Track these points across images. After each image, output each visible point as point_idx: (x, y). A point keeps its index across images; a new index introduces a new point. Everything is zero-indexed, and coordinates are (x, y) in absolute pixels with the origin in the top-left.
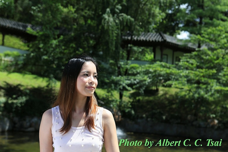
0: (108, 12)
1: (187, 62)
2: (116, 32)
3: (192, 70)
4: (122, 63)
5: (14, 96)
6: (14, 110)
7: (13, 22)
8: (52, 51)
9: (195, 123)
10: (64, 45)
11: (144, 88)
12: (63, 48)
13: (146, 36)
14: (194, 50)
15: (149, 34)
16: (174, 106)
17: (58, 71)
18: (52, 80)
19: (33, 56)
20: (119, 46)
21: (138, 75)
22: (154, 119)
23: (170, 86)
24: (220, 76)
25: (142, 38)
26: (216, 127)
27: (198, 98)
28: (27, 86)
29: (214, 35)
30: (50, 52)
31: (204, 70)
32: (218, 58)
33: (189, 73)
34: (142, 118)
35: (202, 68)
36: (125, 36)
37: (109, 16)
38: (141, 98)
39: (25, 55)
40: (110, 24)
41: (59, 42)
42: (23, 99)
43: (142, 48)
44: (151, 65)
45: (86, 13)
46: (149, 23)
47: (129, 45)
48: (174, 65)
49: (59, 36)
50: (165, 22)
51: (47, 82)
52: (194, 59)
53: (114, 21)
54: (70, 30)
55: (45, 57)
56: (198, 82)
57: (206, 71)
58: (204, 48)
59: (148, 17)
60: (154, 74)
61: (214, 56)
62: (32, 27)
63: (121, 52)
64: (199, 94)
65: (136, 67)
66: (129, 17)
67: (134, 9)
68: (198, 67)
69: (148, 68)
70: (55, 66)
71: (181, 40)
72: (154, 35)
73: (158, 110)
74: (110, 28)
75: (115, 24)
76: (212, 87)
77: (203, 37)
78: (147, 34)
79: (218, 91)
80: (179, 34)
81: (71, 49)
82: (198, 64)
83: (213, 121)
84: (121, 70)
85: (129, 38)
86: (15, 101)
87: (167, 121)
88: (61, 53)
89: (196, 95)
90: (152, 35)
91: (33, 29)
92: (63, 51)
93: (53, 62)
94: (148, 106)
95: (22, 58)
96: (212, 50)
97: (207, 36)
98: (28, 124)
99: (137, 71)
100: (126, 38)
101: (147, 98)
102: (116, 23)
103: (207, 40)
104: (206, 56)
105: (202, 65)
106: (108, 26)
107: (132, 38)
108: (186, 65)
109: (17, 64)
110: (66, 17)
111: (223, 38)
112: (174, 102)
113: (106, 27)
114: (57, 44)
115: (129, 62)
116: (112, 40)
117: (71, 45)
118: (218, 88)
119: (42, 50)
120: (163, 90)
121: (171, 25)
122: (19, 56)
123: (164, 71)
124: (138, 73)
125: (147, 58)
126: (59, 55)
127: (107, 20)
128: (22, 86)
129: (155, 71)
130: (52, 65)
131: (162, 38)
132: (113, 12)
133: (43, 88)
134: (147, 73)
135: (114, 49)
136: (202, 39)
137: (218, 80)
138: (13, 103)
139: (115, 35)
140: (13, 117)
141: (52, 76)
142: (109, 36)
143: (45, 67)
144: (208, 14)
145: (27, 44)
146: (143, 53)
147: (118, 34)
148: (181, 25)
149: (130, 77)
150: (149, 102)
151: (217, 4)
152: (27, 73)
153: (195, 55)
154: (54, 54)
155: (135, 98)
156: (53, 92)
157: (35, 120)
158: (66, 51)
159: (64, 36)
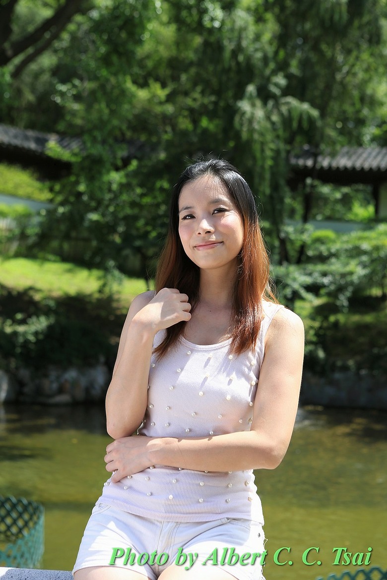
0: (251, 95)
2: (272, 146)
4: (290, 229)
5: (19, 316)
6: (18, 350)
7: (13, 131)
8: (111, 200)
10: (141, 185)
11: (348, 294)
12: (139, 191)
13: (354, 158)
15: (360, 150)
17: (127, 252)
18: (113, 276)
19: (63, 214)
20: (282, 182)
21: (333, 260)
22: (376, 372)
25: (343, 162)
28: (50, 291)
30: (106, 202)
34: (345, 368)
36: (298, 157)
37: (253, 105)
38: (341, 318)
39: (43, 212)
40: (256, 126)
41: (127, 176)
42: (40, 324)
43: (346, 190)
44: (367, 234)
45: (195, 100)
46: (361, 122)
47: (309, 181)
49: (126, 162)
51: (99, 278)
53: (268, 118)
54: (154, 147)
55: (94, 217)
59: (358, 105)
60: (374, 256)
62: (60, 142)
63: (288, 200)
65: (327, 238)
66: (306, 106)
67: (321, 84)
69: (357, 243)
70: (117, 239)
72: (374, 154)
74: (256, 136)
75: (268, 125)
78: (355, 153)
81: (157, 193)
84: (289, 247)
85: (310, 163)
86: (21, 329)
88: (133, 204)
90: (370, 154)
91: (64, 147)
92: (137, 200)
93: (112, 229)
94: (362, 340)
95: (36, 220)
98: (55, 386)
99: (329, 250)
100: (301, 162)
101: (356, 318)
102: (273, 123)
106: (251, 131)
107: (315, 162)
109: (23, 236)
110: (146, 111)
113: (245, 135)
114: (124, 181)
115: (309, 226)
116: (263, 167)
117: (158, 184)
119: (85, 198)
122: (28, 216)
124: (332, 255)
125: (356, 215)
126: (128, 211)
127: (248, 115)
128: (38, 291)
129: (377, 248)
130: (111, 238)
132: (264, 95)
133: (90, 295)
134: (355, 252)
135: (268, 191)
138: (15, 334)
139: (269, 153)
140: (17, 368)
141: (111, 263)
142: (254, 158)
143: (94, 243)
145: (48, 184)
146: (346, 201)
147: (277, 152)
149: (310, 267)
150: (362, 328)
152: (51, 257)
154: (115, 207)
155: (326, 318)
156: (115, 305)
157: (71, 374)
158: (147, 200)
159: (140, 159)
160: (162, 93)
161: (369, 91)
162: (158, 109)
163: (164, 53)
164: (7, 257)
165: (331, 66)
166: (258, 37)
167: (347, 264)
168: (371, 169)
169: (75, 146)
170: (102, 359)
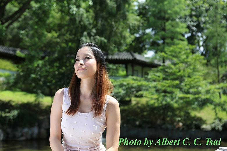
0: (85, 35)
1: (155, 75)
3: (159, 81)
5: (7, 110)
6: (7, 122)
7: (4, 48)
8: (39, 70)
9: (163, 126)
10: (49, 65)
12: (48, 67)
13: (119, 56)
14: (160, 65)
16: (145, 113)
17: (45, 87)
18: (40, 96)
19: (23, 75)
22: (129, 125)
23: (141, 96)
24: (183, 86)
25: (116, 57)
26: (181, 129)
27: (166, 105)
28: (18, 101)
29: (175, 52)
30: (37, 71)
31: (169, 82)
32: (179, 71)
33: (157, 84)
35: (167, 80)
37: (86, 39)
39: (15, 75)
42: (15, 113)
43: (117, 65)
45: (67, 37)
46: (121, 45)
48: (144, 79)
50: (134, 44)
51: (35, 96)
52: (160, 72)
54: (54, 52)
55: (33, 76)
56: (165, 91)
57: (171, 82)
58: (168, 63)
59: (120, 38)
60: (127, 87)
61: (176, 69)
62: (21, 51)
64: (166, 101)
66: (103, 39)
67: (108, 32)
68: (164, 79)
69: (122, 82)
71: (148, 58)
73: (133, 117)
76: (176, 94)
77: (166, 54)
78: (119, 54)
79: (181, 98)
80: (146, 54)
81: (55, 68)
82: (164, 76)
83: (178, 124)
86: (8, 115)
87: (140, 126)
88: (47, 72)
89: (164, 103)
90: (124, 55)
91: (22, 53)
92: (48, 70)
93: (39, 80)
95: (12, 77)
96: (175, 64)
97: (170, 53)
98: (20, 134)
103: (170, 57)
104: (170, 69)
105: (167, 77)
107: (107, 57)
108: (154, 78)
109: (8, 83)
110: (51, 40)
111: (183, 55)
112: (145, 110)
114: (44, 63)
117: (55, 64)
118: (181, 95)
120: (135, 100)
121: (139, 47)
122: (9, 76)
123: (135, 84)
125: (120, 74)
126: (45, 74)
128: (13, 102)
129: (128, 84)
130: (39, 83)
131: (133, 56)
133: (32, 103)
134: (121, 86)
136: (165, 55)
137: (181, 89)
138: (6, 117)
140: (6, 128)
141: (39, 91)
143: (34, 85)
144: (169, 35)
145: (16, 65)
146: (117, 70)
148: (147, 46)
151: (177, 27)
152: (18, 90)
153: (161, 69)
154: (40, 73)
157: (26, 130)
158: (51, 70)
159: (49, 56)
160: (56, 35)
161: (123, 34)
162: (55, 40)
163: (57, 22)
164: (2, 90)
165: (111, 26)
166: (87, 17)
167: (118, 90)
168: (125, 59)
169: (26, 52)
170: (36, 124)
